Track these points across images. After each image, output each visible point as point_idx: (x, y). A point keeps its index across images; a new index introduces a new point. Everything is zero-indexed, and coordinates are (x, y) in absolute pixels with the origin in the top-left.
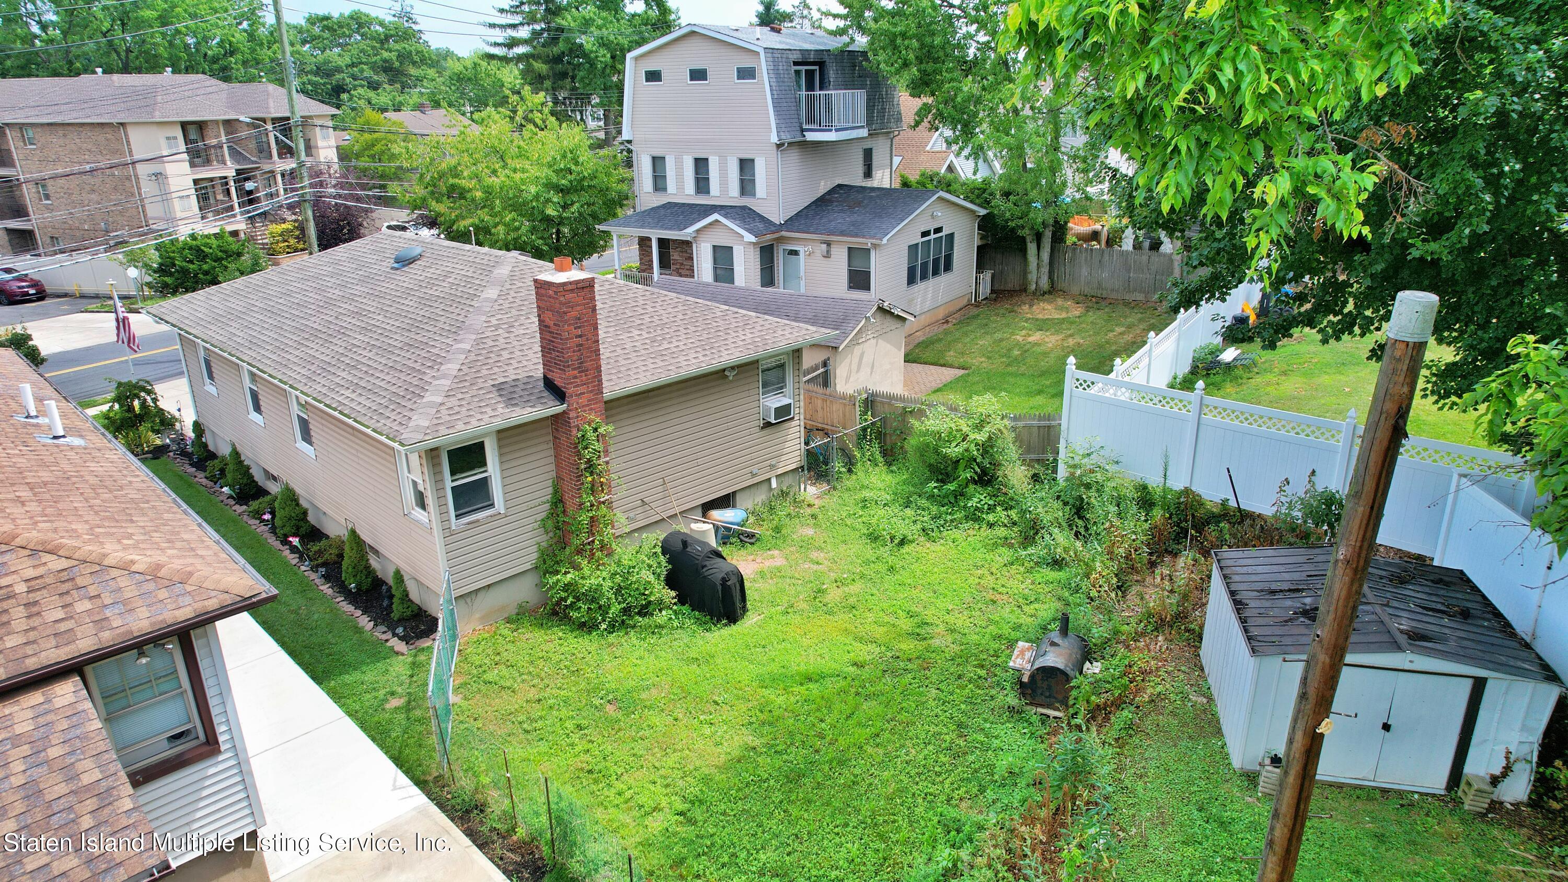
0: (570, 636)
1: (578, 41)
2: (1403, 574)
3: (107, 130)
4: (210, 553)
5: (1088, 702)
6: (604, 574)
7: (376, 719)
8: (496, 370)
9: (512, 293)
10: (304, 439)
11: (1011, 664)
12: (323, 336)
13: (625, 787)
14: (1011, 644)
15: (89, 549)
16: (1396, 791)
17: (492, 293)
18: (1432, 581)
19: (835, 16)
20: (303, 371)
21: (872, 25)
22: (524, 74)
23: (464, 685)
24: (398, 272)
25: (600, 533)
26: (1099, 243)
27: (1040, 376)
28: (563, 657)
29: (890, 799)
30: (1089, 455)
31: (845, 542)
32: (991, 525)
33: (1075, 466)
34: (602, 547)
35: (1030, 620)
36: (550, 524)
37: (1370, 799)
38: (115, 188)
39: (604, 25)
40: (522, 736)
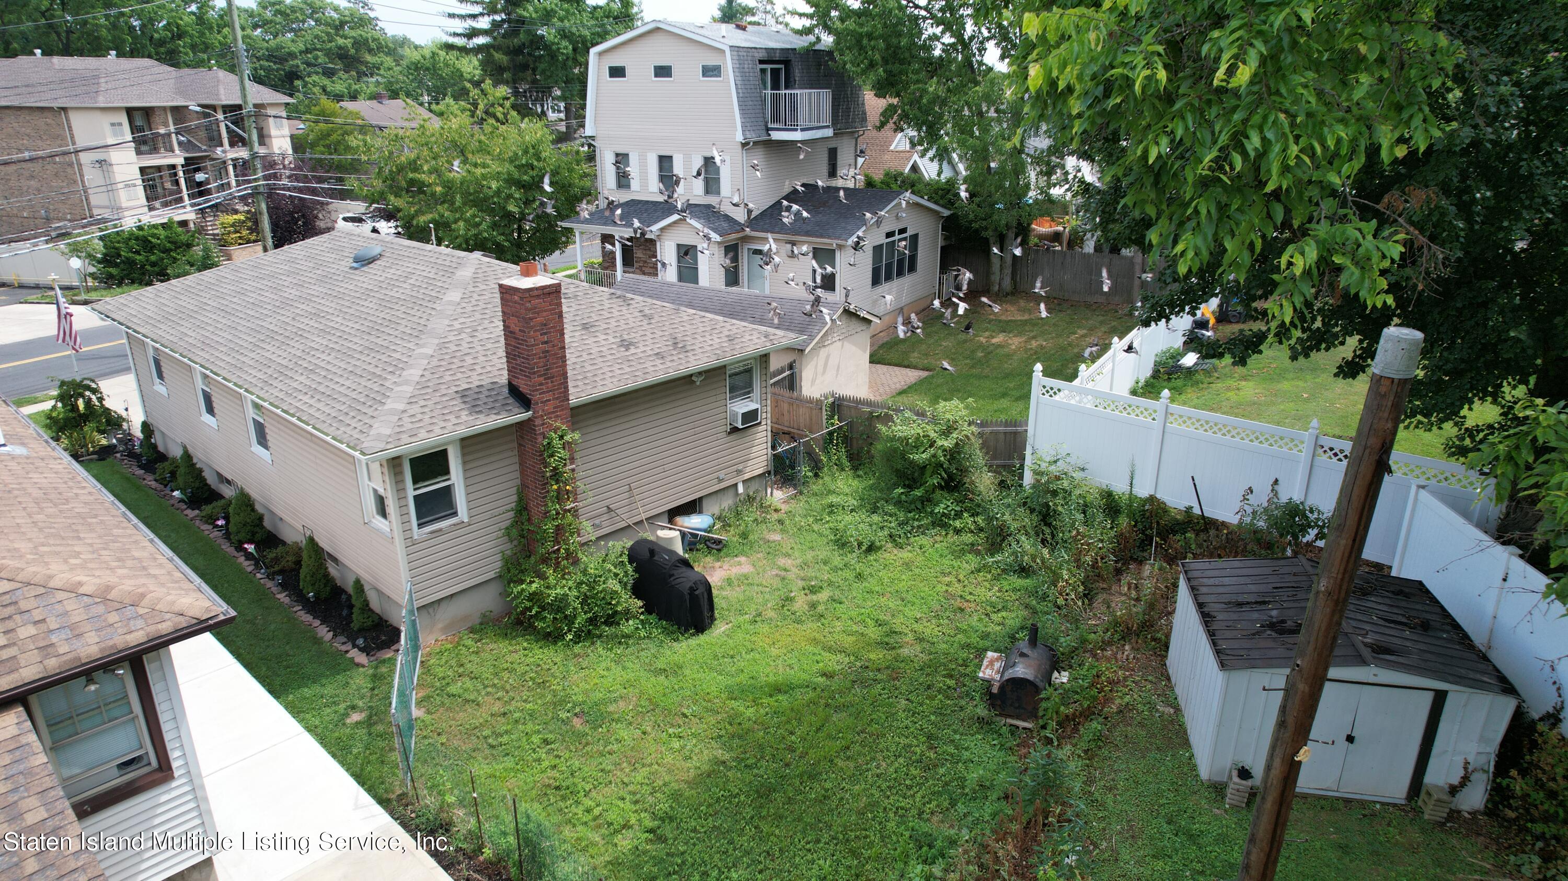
0: (535, 646)
1: (539, 32)
2: (1365, 585)
3: (46, 114)
4: (163, 571)
5: (1057, 713)
6: (570, 583)
7: (337, 734)
8: (459, 375)
9: (476, 297)
10: (260, 443)
11: (981, 675)
12: (279, 338)
13: (593, 804)
14: (980, 653)
15: (33, 571)
16: (1358, 801)
17: (454, 296)
18: (1393, 592)
19: (801, 15)
20: (260, 375)
21: (838, 24)
22: (484, 64)
23: (427, 698)
24: (357, 272)
25: (566, 542)
26: (1061, 244)
27: (1004, 378)
28: (527, 668)
29: (861, 813)
30: (1055, 462)
31: (812, 548)
32: (958, 532)
33: (1041, 474)
34: (569, 554)
35: (998, 628)
36: (514, 532)
37: (1333, 809)
38: (56, 175)
39: (566, 17)
40: (487, 752)
